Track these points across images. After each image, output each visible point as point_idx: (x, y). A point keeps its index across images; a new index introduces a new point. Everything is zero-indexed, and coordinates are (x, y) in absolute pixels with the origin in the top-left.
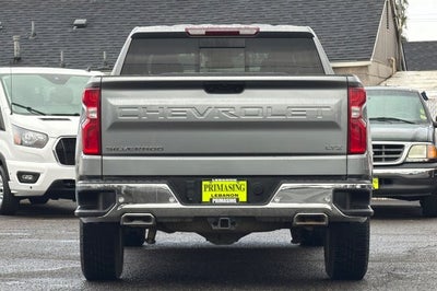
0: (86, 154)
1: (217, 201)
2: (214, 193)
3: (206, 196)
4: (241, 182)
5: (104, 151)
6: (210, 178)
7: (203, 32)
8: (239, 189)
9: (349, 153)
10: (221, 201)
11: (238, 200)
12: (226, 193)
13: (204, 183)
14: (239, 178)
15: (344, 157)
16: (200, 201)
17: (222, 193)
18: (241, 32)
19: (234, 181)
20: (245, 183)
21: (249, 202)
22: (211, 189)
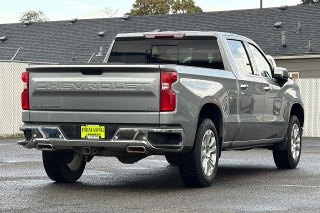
0: (24, 109)
1: (89, 137)
2: (87, 133)
3: (83, 135)
4: (102, 127)
5: (30, 108)
6: (85, 124)
7: (154, 37)
8: (101, 131)
9: (161, 111)
10: (91, 138)
11: (100, 137)
12: (94, 133)
13: (82, 127)
14: (101, 124)
15: (158, 113)
16: (80, 137)
17: (92, 133)
18: (175, 36)
19: (97, 126)
20: (104, 127)
21: (106, 138)
22: (86, 131)
